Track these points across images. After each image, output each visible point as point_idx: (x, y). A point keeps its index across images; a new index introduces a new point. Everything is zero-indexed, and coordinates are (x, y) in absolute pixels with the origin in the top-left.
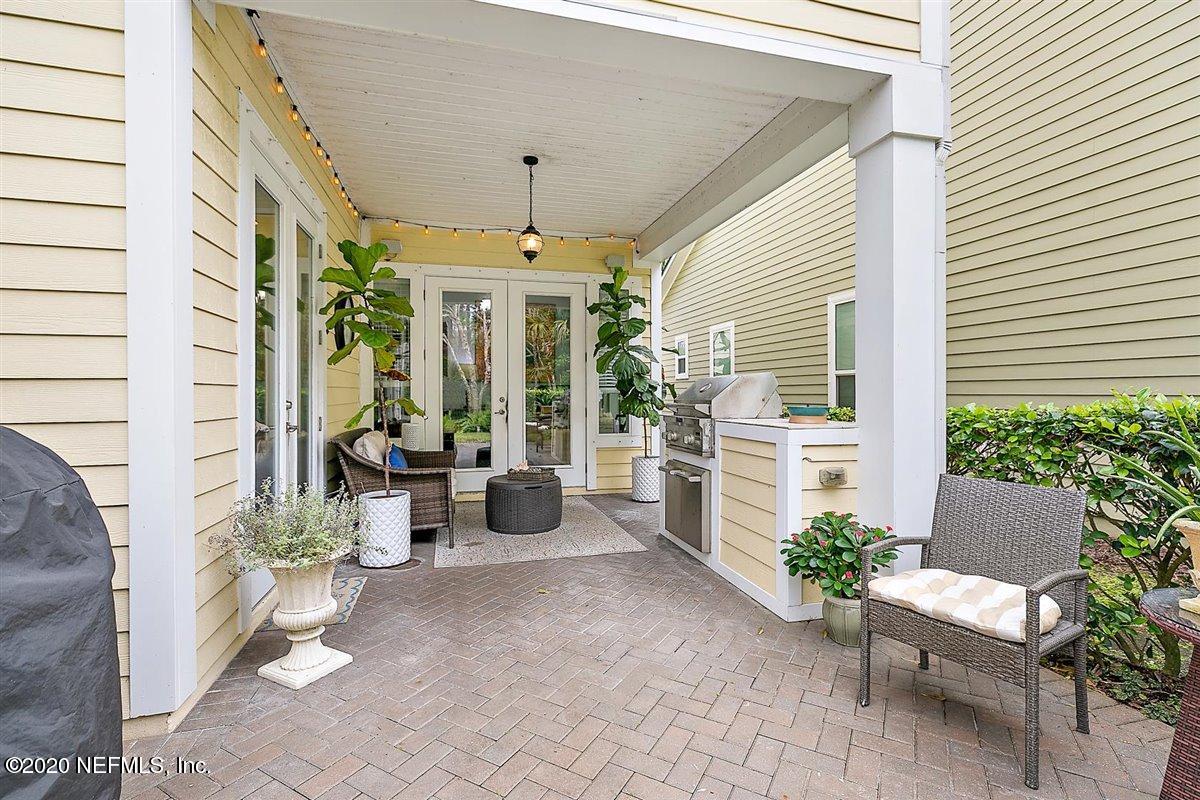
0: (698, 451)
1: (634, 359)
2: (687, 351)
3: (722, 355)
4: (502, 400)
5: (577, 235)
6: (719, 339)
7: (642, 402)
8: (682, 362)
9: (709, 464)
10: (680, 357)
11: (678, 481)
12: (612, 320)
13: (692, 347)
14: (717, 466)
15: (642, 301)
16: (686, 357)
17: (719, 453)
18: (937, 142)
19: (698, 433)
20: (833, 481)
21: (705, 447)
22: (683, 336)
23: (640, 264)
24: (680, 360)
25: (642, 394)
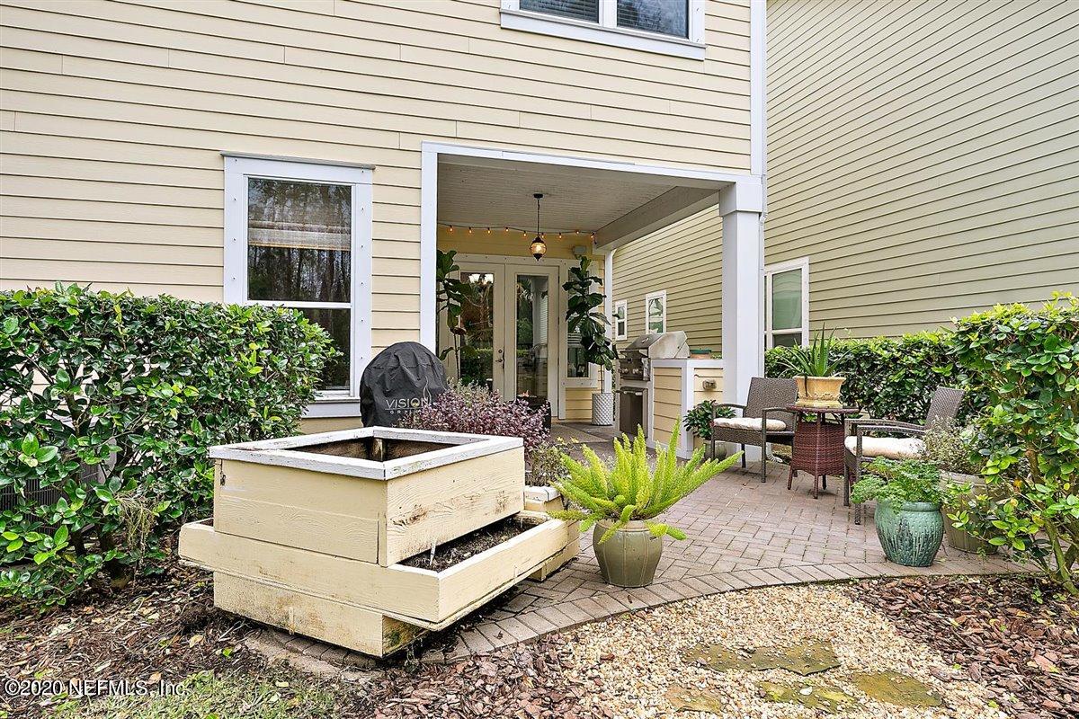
0: (640, 377)
1: (595, 322)
2: (626, 315)
3: (656, 319)
4: (500, 351)
5: (554, 231)
6: (654, 304)
7: (600, 353)
8: (621, 325)
9: (647, 386)
10: (620, 321)
11: (629, 398)
12: (579, 294)
13: (631, 311)
14: (651, 386)
15: (599, 281)
16: (625, 320)
17: (653, 378)
18: (760, 214)
19: (640, 366)
20: (710, 387)
21: (645, 375)
22: (622, 302)
23: (597, 252)
24: (619, 323)
25: (600, 347)
